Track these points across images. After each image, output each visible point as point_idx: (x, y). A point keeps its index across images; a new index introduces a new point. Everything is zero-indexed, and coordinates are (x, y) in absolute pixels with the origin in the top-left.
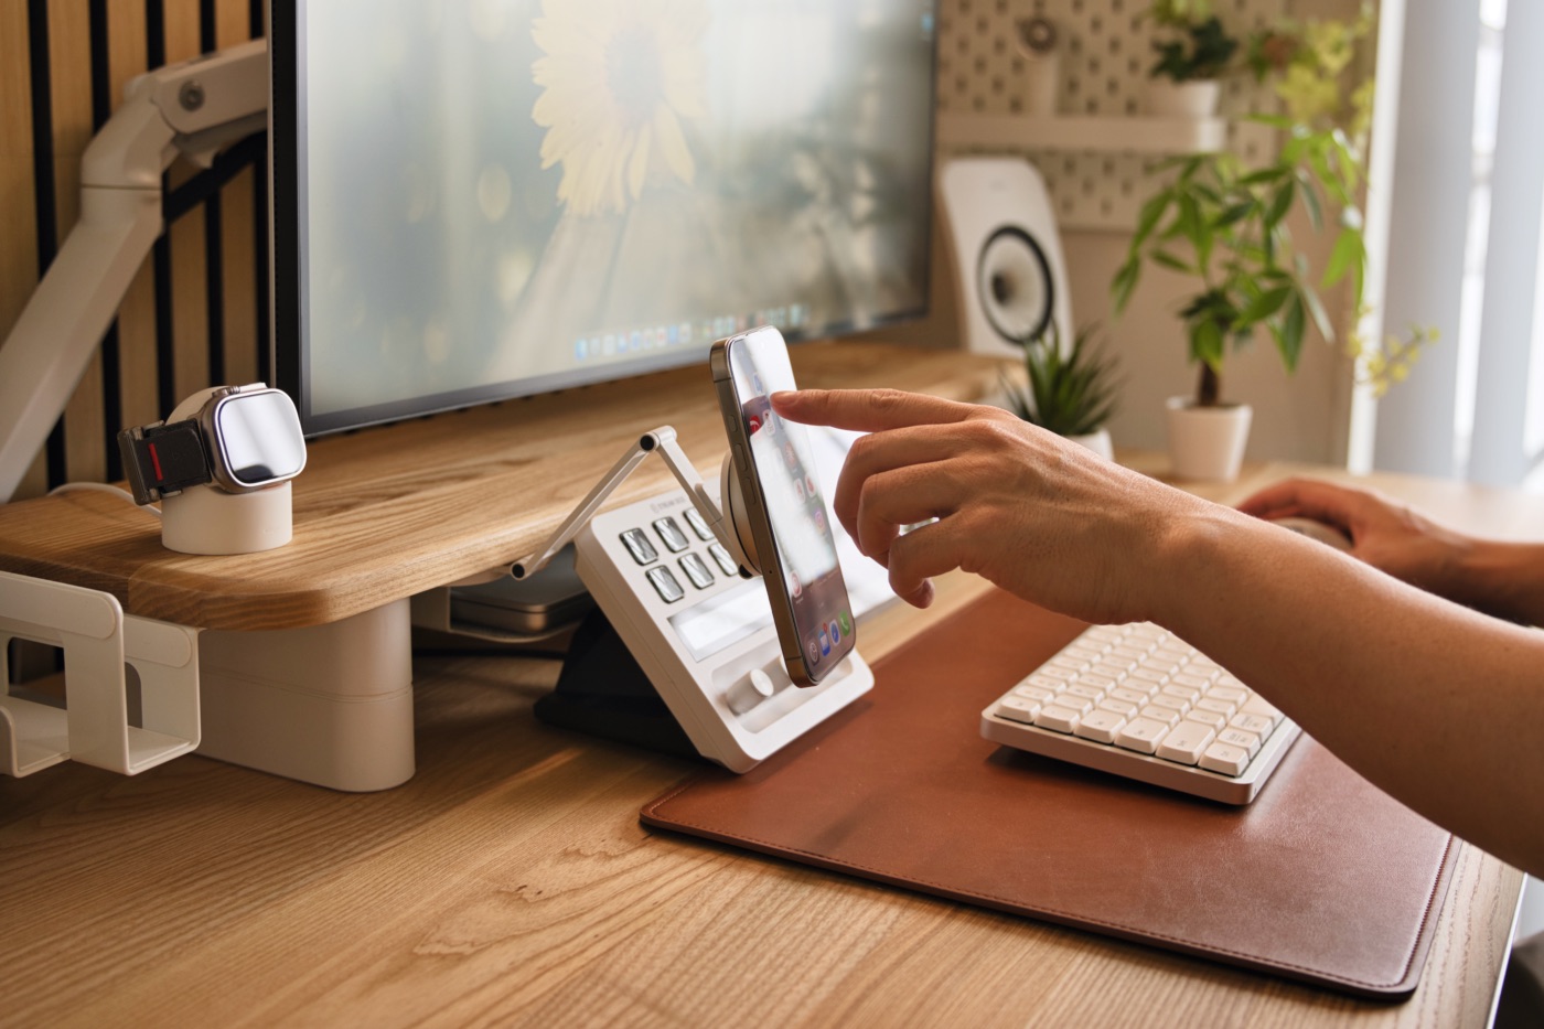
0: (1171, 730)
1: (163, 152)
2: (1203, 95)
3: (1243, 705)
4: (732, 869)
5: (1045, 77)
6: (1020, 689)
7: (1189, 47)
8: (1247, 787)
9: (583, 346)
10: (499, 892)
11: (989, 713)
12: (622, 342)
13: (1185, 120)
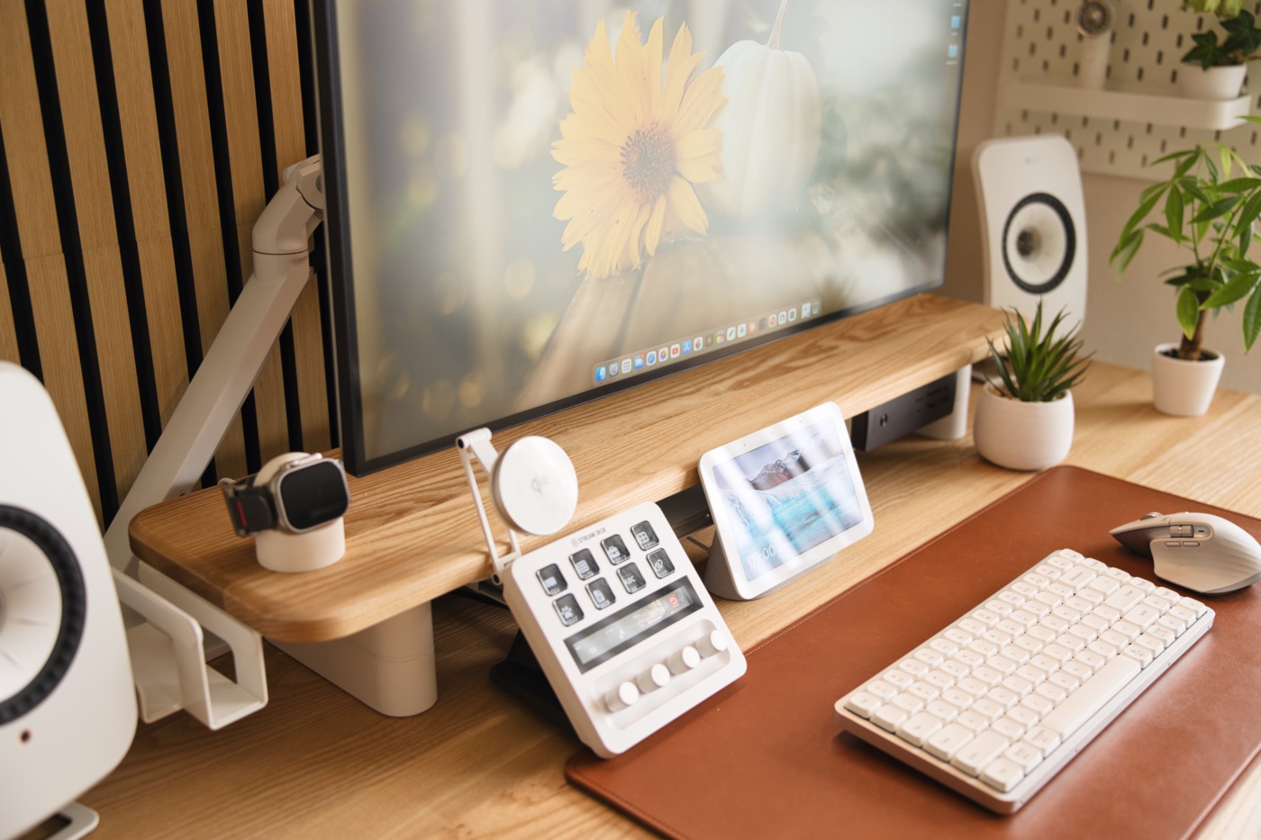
0: (975, 737)
1: (308, 224)
2: (1231, 78)
3: (1047, 715)
4: (607, 827)
5: (1098, 51)
6: (873, 684)
7: (1222, 35)
8: (1009, 804)
9: (602, 372)
10: (444, 829)
11: (840, 706)
12: (639, 362)
13: (1211, 99)
